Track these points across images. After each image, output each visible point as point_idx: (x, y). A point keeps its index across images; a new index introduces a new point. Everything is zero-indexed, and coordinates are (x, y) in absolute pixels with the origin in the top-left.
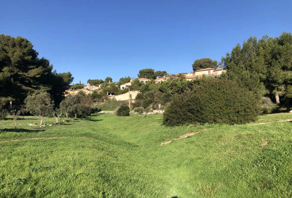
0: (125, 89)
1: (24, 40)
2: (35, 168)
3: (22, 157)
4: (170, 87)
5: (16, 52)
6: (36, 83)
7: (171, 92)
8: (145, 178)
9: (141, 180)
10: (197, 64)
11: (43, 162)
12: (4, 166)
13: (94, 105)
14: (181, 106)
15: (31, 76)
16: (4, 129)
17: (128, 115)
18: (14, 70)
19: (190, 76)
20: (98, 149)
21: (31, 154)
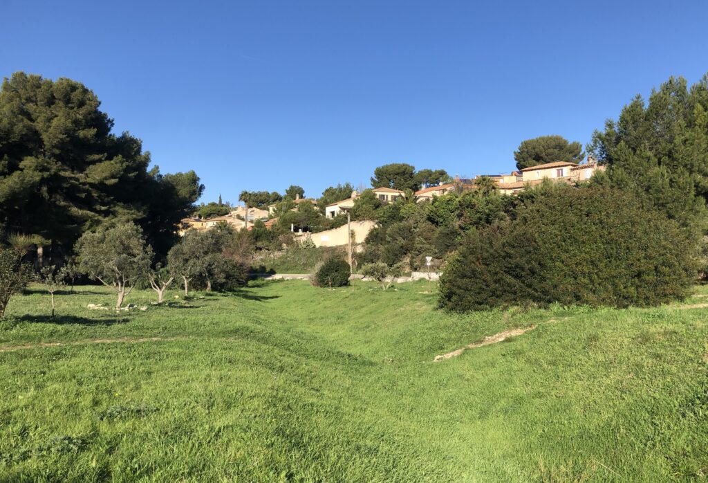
0: (338, 216)
1: (78, 88)
2: (108, 411)
3: (72, 384)
4: (458, 212)
5: (56, 119)
6: (106, 199)
7: (460, 225)
8: (396, 445)
9: (386, 448)
10: (528, 152)
11: (126, 397)
12: (26, 407)
13: (257, 259)
14: (486, 259)
15: (93, 182)
16: (22, 315)
17: (346, 283)
18: (49, 166)
19: (509, 183)
20: (270, 368)
21: (95, 376)
